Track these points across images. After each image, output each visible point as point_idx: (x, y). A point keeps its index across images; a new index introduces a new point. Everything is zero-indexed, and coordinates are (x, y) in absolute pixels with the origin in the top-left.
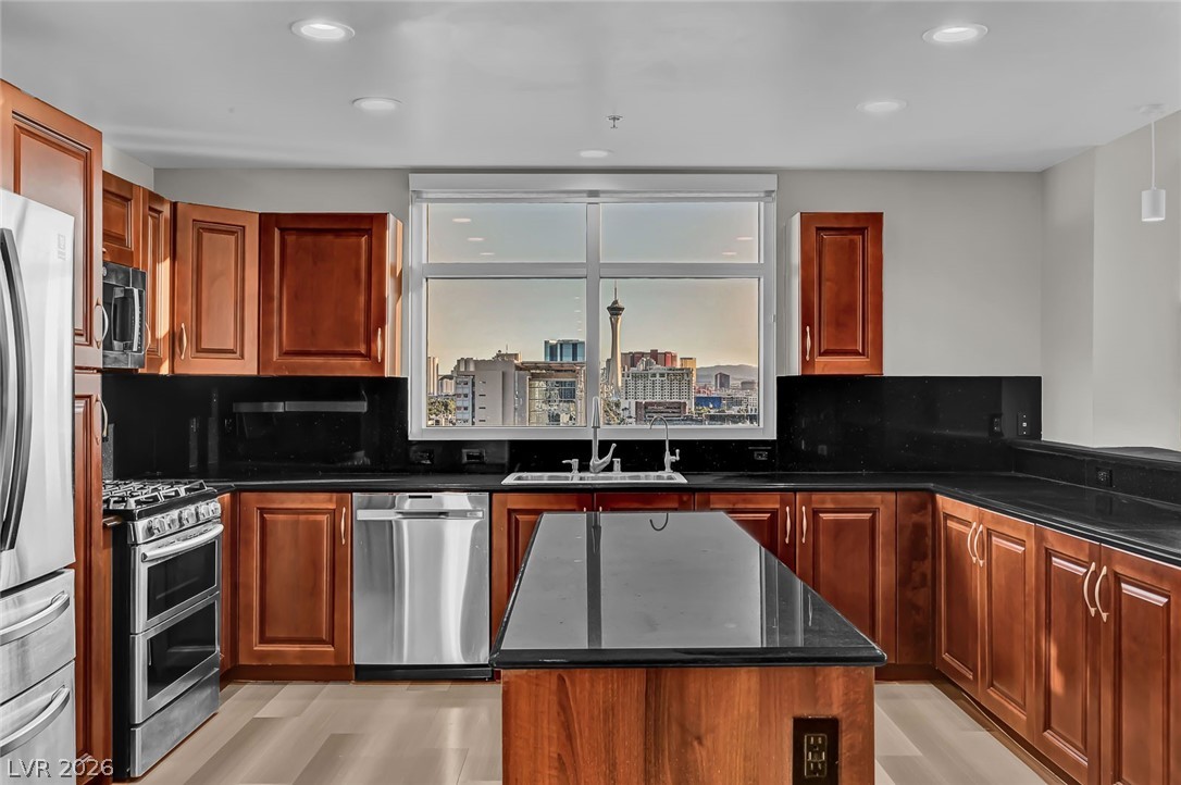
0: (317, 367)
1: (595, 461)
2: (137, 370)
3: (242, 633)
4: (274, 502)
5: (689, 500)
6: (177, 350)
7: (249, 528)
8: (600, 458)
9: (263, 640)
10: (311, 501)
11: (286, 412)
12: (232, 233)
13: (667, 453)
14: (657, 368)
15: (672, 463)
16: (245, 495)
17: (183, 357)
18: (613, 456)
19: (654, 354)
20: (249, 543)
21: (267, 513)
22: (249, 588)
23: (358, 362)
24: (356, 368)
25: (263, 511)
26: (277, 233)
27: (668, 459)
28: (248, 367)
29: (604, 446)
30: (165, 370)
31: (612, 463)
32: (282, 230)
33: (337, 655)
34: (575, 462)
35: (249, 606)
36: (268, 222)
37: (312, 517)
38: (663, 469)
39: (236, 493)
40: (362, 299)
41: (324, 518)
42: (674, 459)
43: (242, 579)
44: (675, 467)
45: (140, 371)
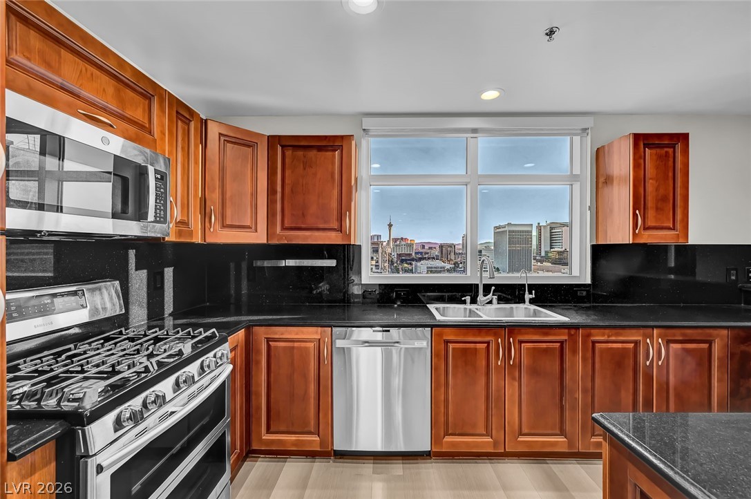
0: (306, 238)
1: (481, 298)
2: (164, 238)
3: (253, 427)
4: (276, 334)
5: (575, 333)
6: (207, 224)
7: (259, 352)
8: (485, 296)
9: (268, 431)
10: (303, 333)
11: (286, 266)
12: (249, 146)
13: (527, 292)
14: (403, 243)
15: (530, 299)
16: (256, 329)
17: (212, 230)
18: (493, 295)
19: (402, 239)
20: (258, 363)
21: (271, 341)
22: (259, 395)
23: (333, 234)
24: (332, 238)
25: (268, 340)
26: (279, 148)
27: (527, 297)
28: (259, 238)
29: (487, 288)
30: (198, 239)
31: (492, 299)
32: (283, 147)
33: (322, 443)
34: (468, 298)
35: (259, 408)
36: (273, 141)
37: (303, 345)
38: (524, 302)
39: (249, 328)
40: (335, 192)
41: (312, 345)
42: (531, 296)
43: (253, 389)
44: (532, 301)
45: (167, 239)
